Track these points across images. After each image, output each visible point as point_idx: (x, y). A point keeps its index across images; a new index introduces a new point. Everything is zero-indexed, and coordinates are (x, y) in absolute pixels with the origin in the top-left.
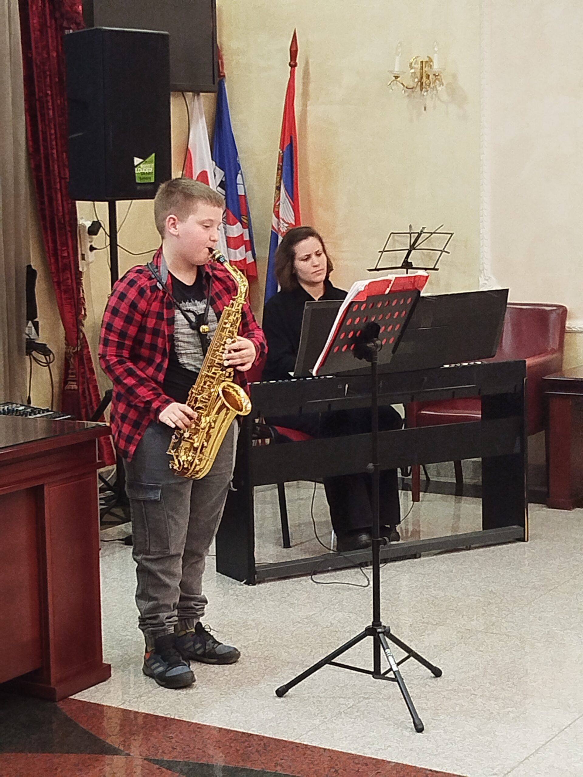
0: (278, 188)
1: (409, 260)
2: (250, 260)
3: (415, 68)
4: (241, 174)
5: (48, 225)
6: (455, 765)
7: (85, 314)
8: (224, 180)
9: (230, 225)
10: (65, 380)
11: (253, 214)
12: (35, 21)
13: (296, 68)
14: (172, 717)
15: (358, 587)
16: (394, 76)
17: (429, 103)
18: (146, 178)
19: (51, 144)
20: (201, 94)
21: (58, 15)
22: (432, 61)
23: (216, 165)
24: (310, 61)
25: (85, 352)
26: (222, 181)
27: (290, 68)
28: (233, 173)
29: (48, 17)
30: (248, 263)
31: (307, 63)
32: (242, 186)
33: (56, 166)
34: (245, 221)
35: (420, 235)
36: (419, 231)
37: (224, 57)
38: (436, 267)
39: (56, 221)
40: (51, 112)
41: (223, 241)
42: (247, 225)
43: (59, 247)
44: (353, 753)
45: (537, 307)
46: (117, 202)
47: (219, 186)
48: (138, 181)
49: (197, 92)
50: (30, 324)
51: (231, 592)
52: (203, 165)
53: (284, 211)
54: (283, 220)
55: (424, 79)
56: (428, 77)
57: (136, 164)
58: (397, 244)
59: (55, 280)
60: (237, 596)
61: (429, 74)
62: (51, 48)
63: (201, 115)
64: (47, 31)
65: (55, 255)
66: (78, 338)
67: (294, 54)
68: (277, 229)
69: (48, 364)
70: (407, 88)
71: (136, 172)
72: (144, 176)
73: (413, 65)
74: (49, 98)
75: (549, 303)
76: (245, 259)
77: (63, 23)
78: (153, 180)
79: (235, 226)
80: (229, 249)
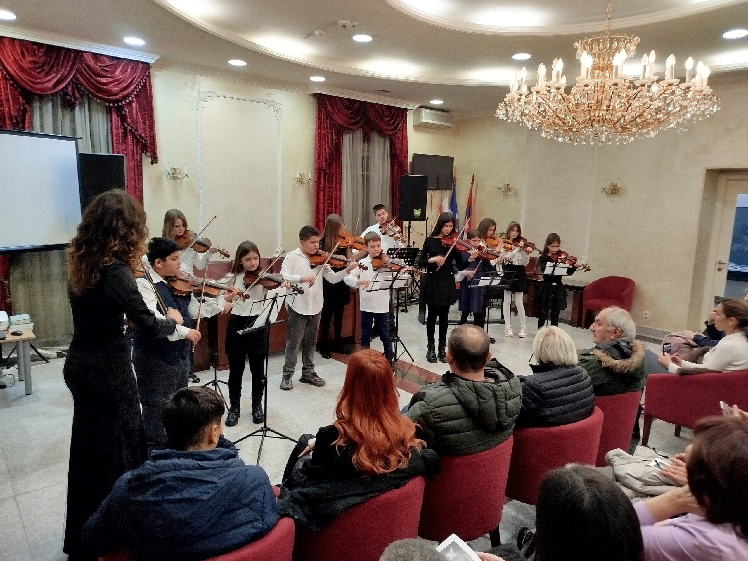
0: (465, 218)
4: (457, 212)
12: (395, 172)
13: (473, 185)
16: (499, 188)
17: (509, 197)
19: (397, 205)
21: (402, 170)
22: (510, 185)
24: (478, 182)
27: (471, 184)
29: (399, 170)
37: (455, 179)
46: (411, 221)
48: (415, 216)
49: (446, 190)
55: (507, 189)
56: (509, 189)
57: (415, 211)
67: (473, 180)
70: (502, 192)
71: (415, 213)
72: (417, 214)
73: (504, 185)
78: (420, 216)
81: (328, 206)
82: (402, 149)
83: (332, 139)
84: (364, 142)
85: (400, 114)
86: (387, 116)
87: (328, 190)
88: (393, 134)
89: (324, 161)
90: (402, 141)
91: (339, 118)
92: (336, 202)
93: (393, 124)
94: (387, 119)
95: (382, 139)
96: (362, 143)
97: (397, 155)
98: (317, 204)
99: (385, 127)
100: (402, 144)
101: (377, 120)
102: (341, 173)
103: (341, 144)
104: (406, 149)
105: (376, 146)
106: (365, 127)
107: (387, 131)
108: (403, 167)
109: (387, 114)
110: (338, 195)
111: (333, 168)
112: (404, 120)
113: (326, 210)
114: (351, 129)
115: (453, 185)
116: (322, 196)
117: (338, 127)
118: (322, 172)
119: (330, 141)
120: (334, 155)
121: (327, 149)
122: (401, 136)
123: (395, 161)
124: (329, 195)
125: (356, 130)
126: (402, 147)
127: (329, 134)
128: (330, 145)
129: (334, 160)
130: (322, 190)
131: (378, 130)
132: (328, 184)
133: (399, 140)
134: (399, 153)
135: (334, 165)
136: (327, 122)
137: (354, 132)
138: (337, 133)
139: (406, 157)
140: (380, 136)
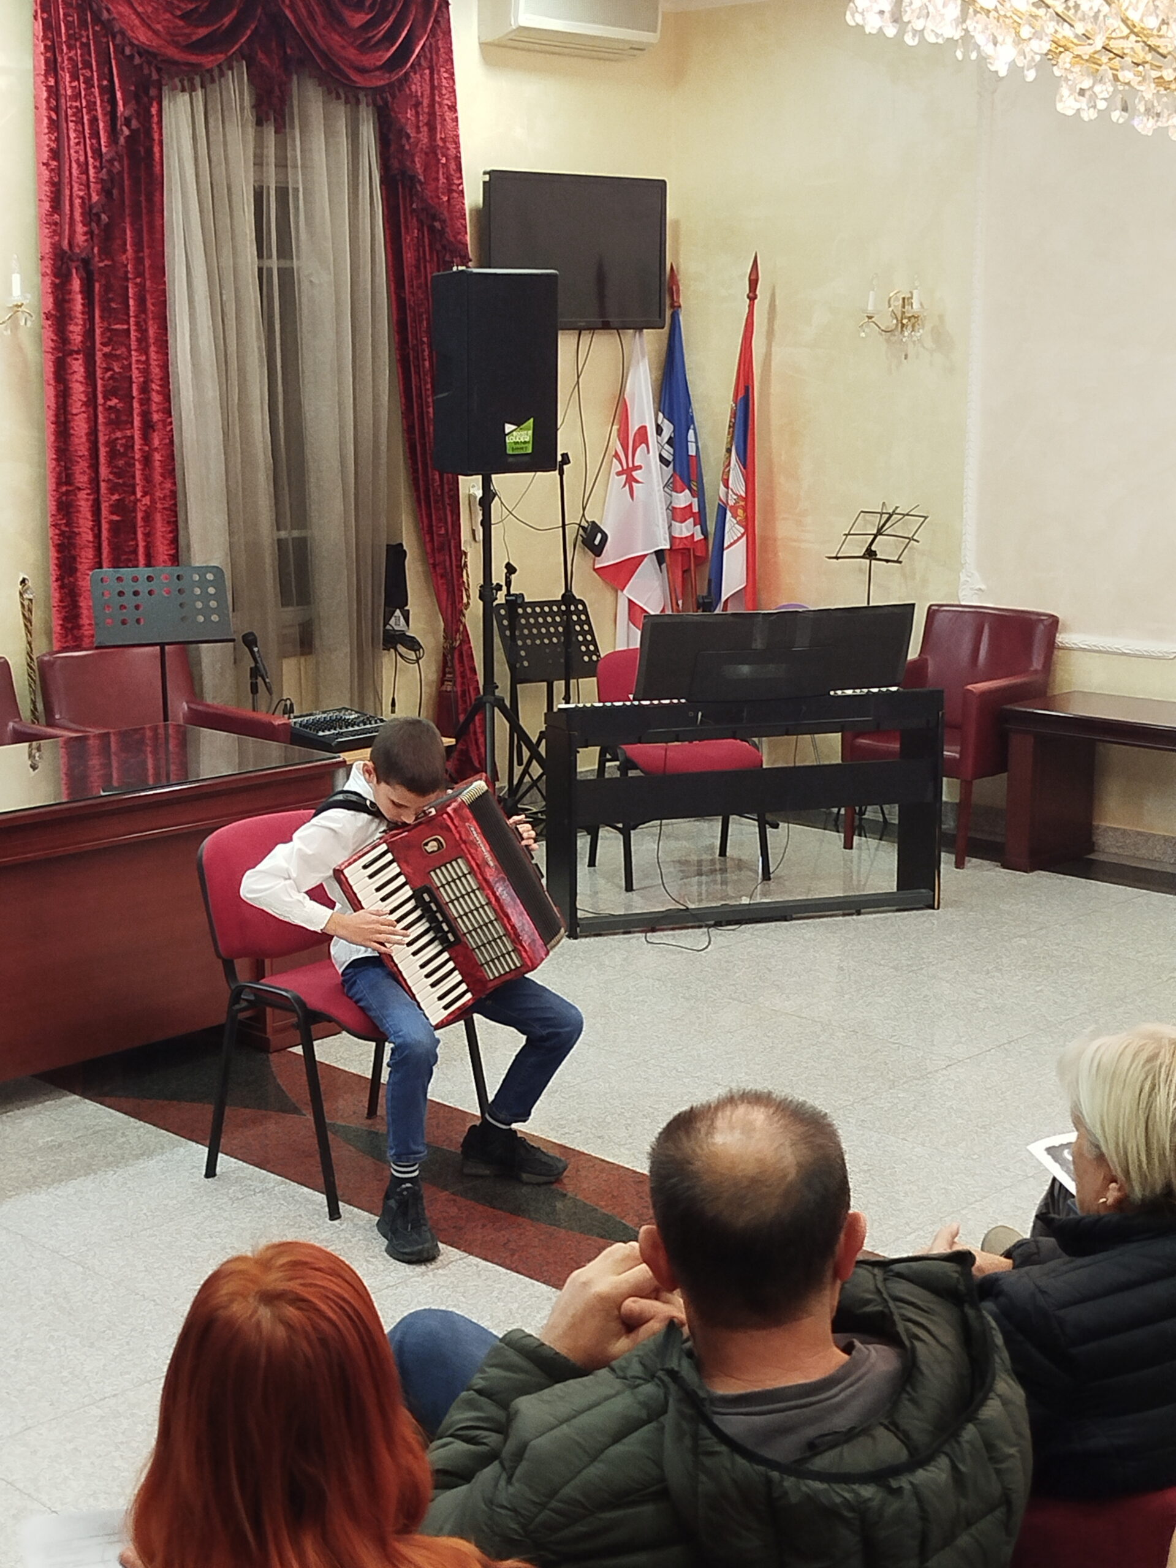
0: (729, 451)
2: (699, 537)
3: (895, 307)
4: (695, 429)
5: (422, 497)
7: (468, 603)
8: (672, 434)
9: (677, 492)
10: (442, 681)
11: (706, 479)
12: (409, 256)
13: (757, 300)
16: (869, 317)
17: (912, 351)
18: (523, 448)
19: (427, 403)
20: (645, 331)
21: (438, 247)
22: (912, 298)
23: (663, 416)
24: (777, 291)
25: (465, 648)
26: (670, 438)
27: (748, 301)
28: (684, 427)
29: (427, 249)
30: (696, 539)
31: (773, 296)
32: (695, 444)
33: (431, 428)
34: (696, 488)
35: (891, 516)
36: (891, 511)
37: (681, 284)
38: (901, 560)
39: (431, 493)
40: (427, 364)
41: (662, 513)
42: (699, 493)
43: (434, 523)
47: (668, 443)
48: (509, 452)
49: (639, 328)
50: (398, 612)
52: (643, 416)
53: (734, 479)
54: (732, 490)
55: (904, 321)
57: (507, 431)
58: (865, 527)
59: (431, 561)
61: (908, 314)
63: (643, 356)
64: (425, 267)
65: (430, 532)
66: (458, 630)
67: (753, 283)
68: (724, 499)
69: (418, 659)
70: (885, 330)
71: (508, 441)
72: (519, 446)
73: (892, 301)
74: (425, 347)
76: (693, 535)
78: (530, 451)
79: (682, 494)
80: (672, 522)
81: (109, 423)
82: (432, 151)
83: (112, 115)
84: (259, 123)
87: (107, 350)
88: (390, 85)
89: (78, 217)
90: (432, 114)
91: (137, 22)
92: (146, 402)
93: (390, 36)
94: (358, 20)
95: (341, 112)
96: (251, 131)
97: (413, 178)
98: (57, 416)
99: (351, 53)
100: (432, 129)
101: (314, 22)
102: (159, 271)
103: (156, 136)
104: (452, 151)
105: (318, 141)
106: (260, 55)
107: (362, 71)
108: (442, 232)
110: (155, 371)
111: (125, 251)
112: (436, 21)
113: (102, 439)
114: (195, 68)
115: (668, 302)
116: (81, 379)
117: (137, 60)
118: (74, 271)
119: (101, 125)
120: (126, 190)
121: (91, 161)
122: (427, 92)
123: (408, 204)
124: (113, 370)
125: (222, 74)
126: (435, 140)
127: (97, 94)
128: (103, 143)
129: (127, 211)
130: (77, 353)
131: (323, 68)
132: (106, 324)
133: (417, 113)
134: (420, 171)
135: (128, 232)
136: (84, 40)
137: (213, 81)
138: (133, 88)
139: (455, 187)
140: (334, 95)
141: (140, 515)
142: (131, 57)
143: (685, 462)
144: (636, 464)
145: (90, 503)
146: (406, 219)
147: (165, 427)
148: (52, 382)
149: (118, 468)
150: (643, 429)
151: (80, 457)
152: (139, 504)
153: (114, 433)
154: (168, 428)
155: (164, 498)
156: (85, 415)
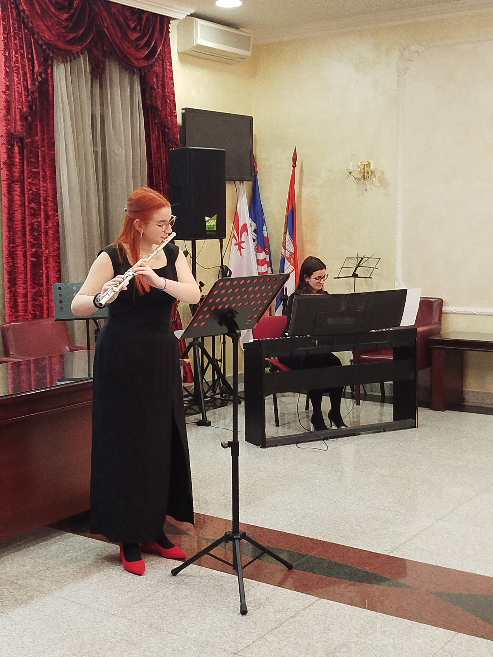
0: (285, 233)
1: (356, 273)
2: (270, 272)
3: (361, 168)
4: (266, 225)
6: (365, 545)
8: (256, 228)
9: (259, 253)
11: (271, 247)
12: (154, 144)
13: (296, 168)
14: (216, 516)
15: (321, 451)
16: (349, 173)
17: (368, 187)
18: (212, 228)
20: (244, 182)
21: (166, 140)
22: (370, 164)
23: (252, 220)
24: (304, 164)
25: (179, 321)
26: (255, 229)
27: (292, 168)
28: (261, 225)
29: (161, 141)
31: (302, 165)
32: (266, 232)
34: (267, 251)
35: (362, 259)
36: (362, 257)
37: (257, 162)
38: (371, 277)
41: (255, 262)
42: (268, 253)
44: (311, 537)
45: (426, 299)
46: (196, 241)
47: (254, 231)
48: (207, 229)
49: (242, 181)
51: (253, 452)
52: (244, 220)
53: (288, 245)
54: (288, 250)
55: (366, 174)
56: (368, 173)
57: (206, 220)
58: (350, 264)
60: (255, 454)
61: (368, 171)
62: (162, 157)
63: (244, 193)
64: (160, 149)
66: (175, 313)
67: (295, 160)
68: (284, 254)
70: (356, 178)
71: (206, 224)
72: (211, 227)
73: (360, 166)
74: (161, 184)
75: (432, 297)
76: (267, 272)
77: (169, 144)
78: (215, 229)
79: (261, 254)
80: (258, 266)
81: (31, 215)
82: (164, 97)
83: (33, 71)
84: (93, 81)
85: (158, 27)
86: (134, 29)
87: (30, 180)
88: (147, 66)
89: (18, 118)
90: (163, 81)
91: (45, 29)
92: (46, 205)
93: (147, 44)
94: (134, 36)
95: (126, 77)
97: (156, 109)
98: (9, 210)
99: (132, 51)
100: (163, 87)
101: (117, 36)
102: (52, 145)
103: (50, 83)
104: (172, 98)
105: (117, 90)
106: (94, 49)
107: (136, 59)
108: (167, 134)
109: (133, 26)
110: (50, 191)
111: (37, 135)
112: (165, 40)
113: (27, 223)
114: (68, 52)
115: (252, 171)
116: (18, 194)
117: (44, 47)
118: (15, 143)
119: (28, 76)
120: (38, 107)
121: (23, 92)
122: (161, 71)
123: (153, 121)
124: (33, 190)
125: (79, 57)
126: (165, 92)
127: (26, 61)
128: (29, 84)
129: (38, 117)
130: (17, 181)
131: (120, 56)
132: (29, 169)
133: (157, 80)
134: (159, 106)
135: (38, 126)
136: (20, 36)
137: (75, 59)
138: (42, 59)
139: (173, 114)
140: (124, 70)
141: (44, 259)
142: (41, 45)
143: (262, 239)
144: (242, 240)
145: (22, 252)
146: (152, 128)
147: (55, 217)
148: (6, 194)
149: (35, 236)
150: (245, 225)
151: (18, 230)
152: (43, 253)
153: (33, 219)
154: (56, 218)
155: (54, 251)
156: (20, 211)
